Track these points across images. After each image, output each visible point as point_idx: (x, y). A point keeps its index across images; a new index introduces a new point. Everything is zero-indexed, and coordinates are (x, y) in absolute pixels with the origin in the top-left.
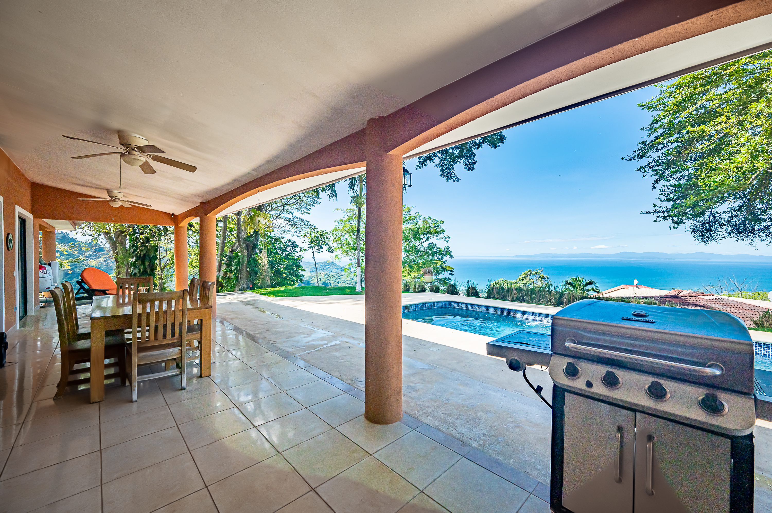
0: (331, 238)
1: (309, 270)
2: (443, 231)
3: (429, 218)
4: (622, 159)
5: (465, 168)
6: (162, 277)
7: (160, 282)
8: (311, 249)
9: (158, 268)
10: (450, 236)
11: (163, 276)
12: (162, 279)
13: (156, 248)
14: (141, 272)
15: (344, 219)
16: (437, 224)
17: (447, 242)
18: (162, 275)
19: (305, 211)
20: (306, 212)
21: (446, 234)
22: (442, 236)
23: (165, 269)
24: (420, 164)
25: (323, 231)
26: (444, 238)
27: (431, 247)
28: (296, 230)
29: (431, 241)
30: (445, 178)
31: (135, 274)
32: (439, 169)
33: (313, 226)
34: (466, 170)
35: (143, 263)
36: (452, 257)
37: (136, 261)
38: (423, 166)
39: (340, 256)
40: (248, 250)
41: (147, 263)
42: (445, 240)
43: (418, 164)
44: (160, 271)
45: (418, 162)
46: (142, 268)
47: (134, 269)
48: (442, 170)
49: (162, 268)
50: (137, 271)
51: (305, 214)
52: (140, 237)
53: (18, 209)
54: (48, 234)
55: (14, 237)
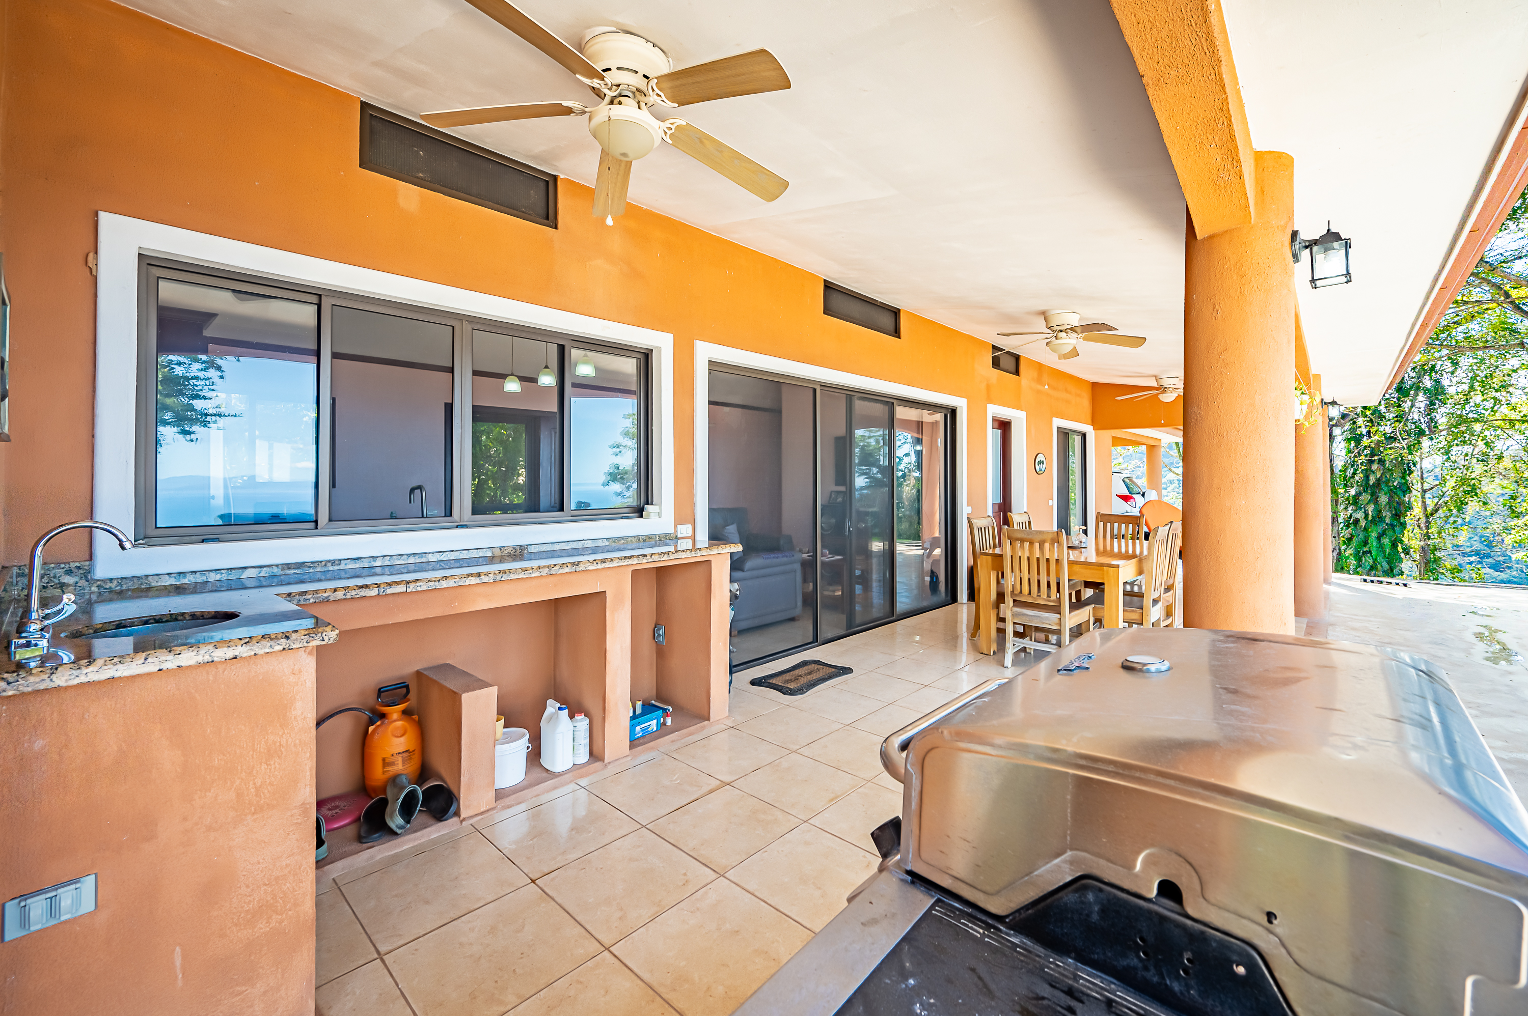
6: (1427, 532)
7: (1422, 543)
9: (1417, 510)
11: (1430, 531)
12: (1429, 538)
13: (1406, 468)
14: (1370, 518)
18: (1428, 528)
23: (1437, 515)
31: (1357, 521)
35: (1375, 499)
37: (1359, 493)
41: (1383, 499)
44: (1423, 520)
46: (1371, 508)
49: (1429, 510)
50: (1360, 515)
52: (1365, 441)
53: (1058, 422)
54: (1152, 449)
55: (1048, 457)
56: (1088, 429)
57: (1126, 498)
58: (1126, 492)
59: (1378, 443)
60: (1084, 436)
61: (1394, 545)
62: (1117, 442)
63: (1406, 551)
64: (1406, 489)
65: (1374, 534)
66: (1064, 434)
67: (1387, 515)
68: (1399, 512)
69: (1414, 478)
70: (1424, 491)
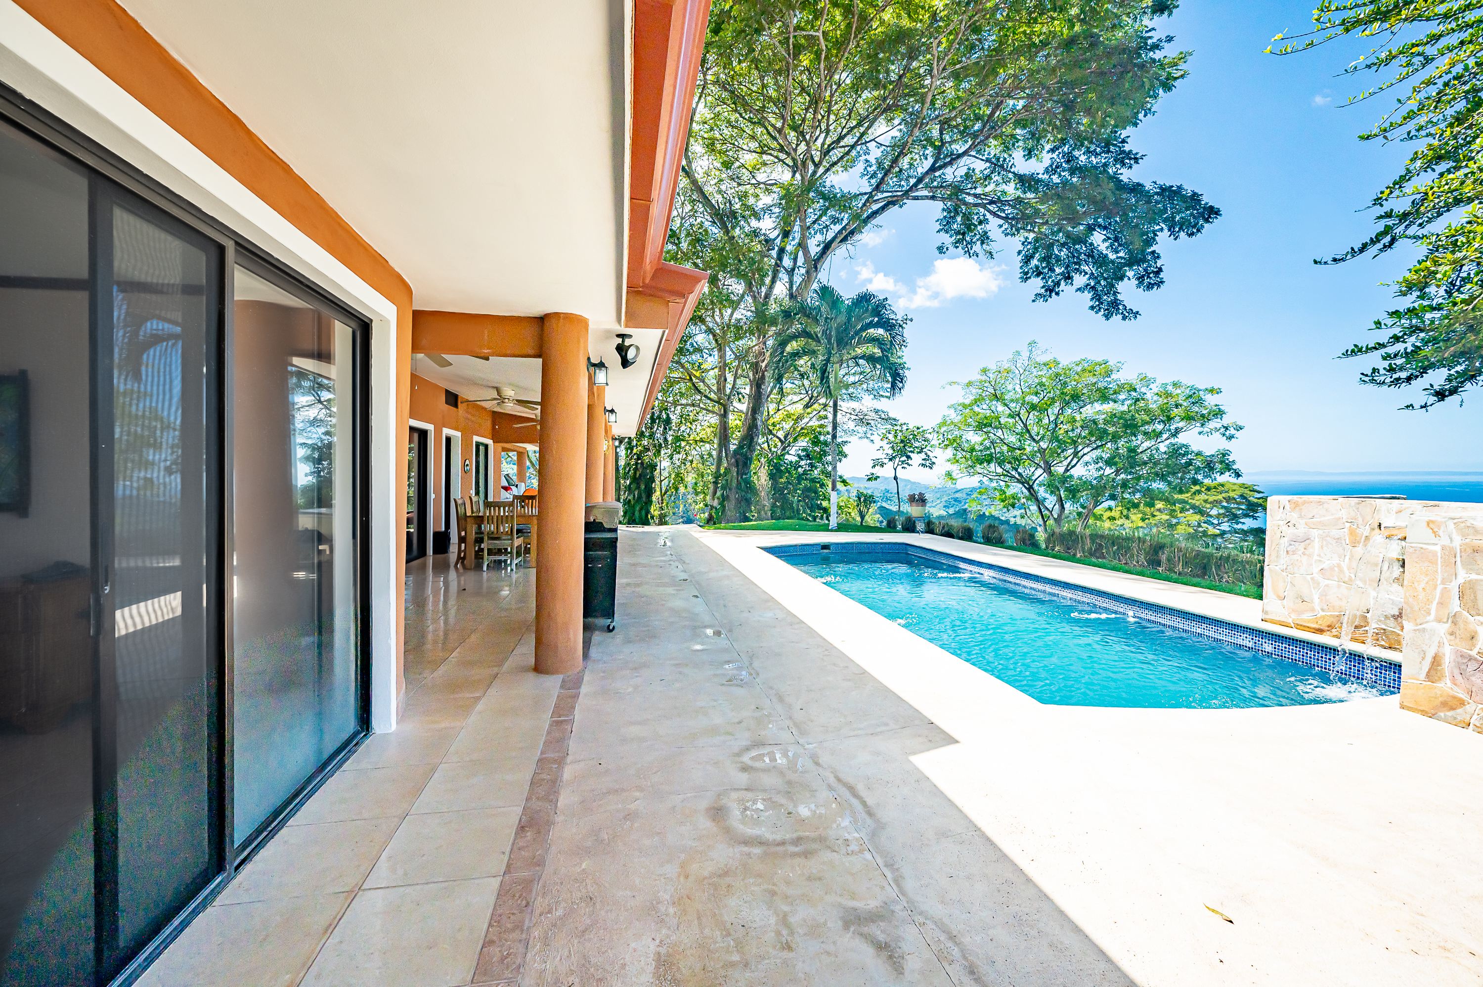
0: (934, 439)
1: (944, 504)
2: (1219, 413)
3: (1175, 385)
4: (1316, 262)
5: (1138, 287)
6: (662, 504)
7: (660, 513)
8: (891, 463)
10: (1240, 423)
12: (663, 509)
13: (653, 467)
14: (636, 498)
15: (967, 402)
16: (1195, 398)
17: (1231, 437)
18: (662, 501)
19: (881, 393)
20: (882, 396)
21: (1226, 420)
22: (1214, 424)
23: (666, 495)
24: (1046, 291)
25: (918, 428)
26: (1223, 430)
27: (1176, 452)
28: (865, 429)
29: (1182, 439)
30: (1102, 312)
31: (629, 502)
32: (1088, 295)
33: (895, 419)
34: (1141, 289)
35: (638, 487)
36: (1238, 475)
37: (631, 483)
38: (1053, 294)
39: (954, 475)
40: (737, 466)
41: (642, 487)
42: (1224, 435)
43: (1043, 291)
44: (660, 498)
45: (1043, 287)
46: (636, 492)
47: (629, 495)
48: (1097, 297)
49: (663, 492)
50: (631, 497)
51: (882, 399)
52: (635, 451)
53: (476, 439)
54: (521, 455)
55: (471, 462)
56: (489, 442)
57: (506, 489)
58: (507, 485)
59: (641, 452)
60: (486, 446)
61: (647, 516)
62: (504, 449)
63: (652, 517)
64: (652, 480)
65: (638, 508)
66: (478, 445)
67: (644, 495)
68: (649, 492)
69: (656, 473)
70: (661, 481)
